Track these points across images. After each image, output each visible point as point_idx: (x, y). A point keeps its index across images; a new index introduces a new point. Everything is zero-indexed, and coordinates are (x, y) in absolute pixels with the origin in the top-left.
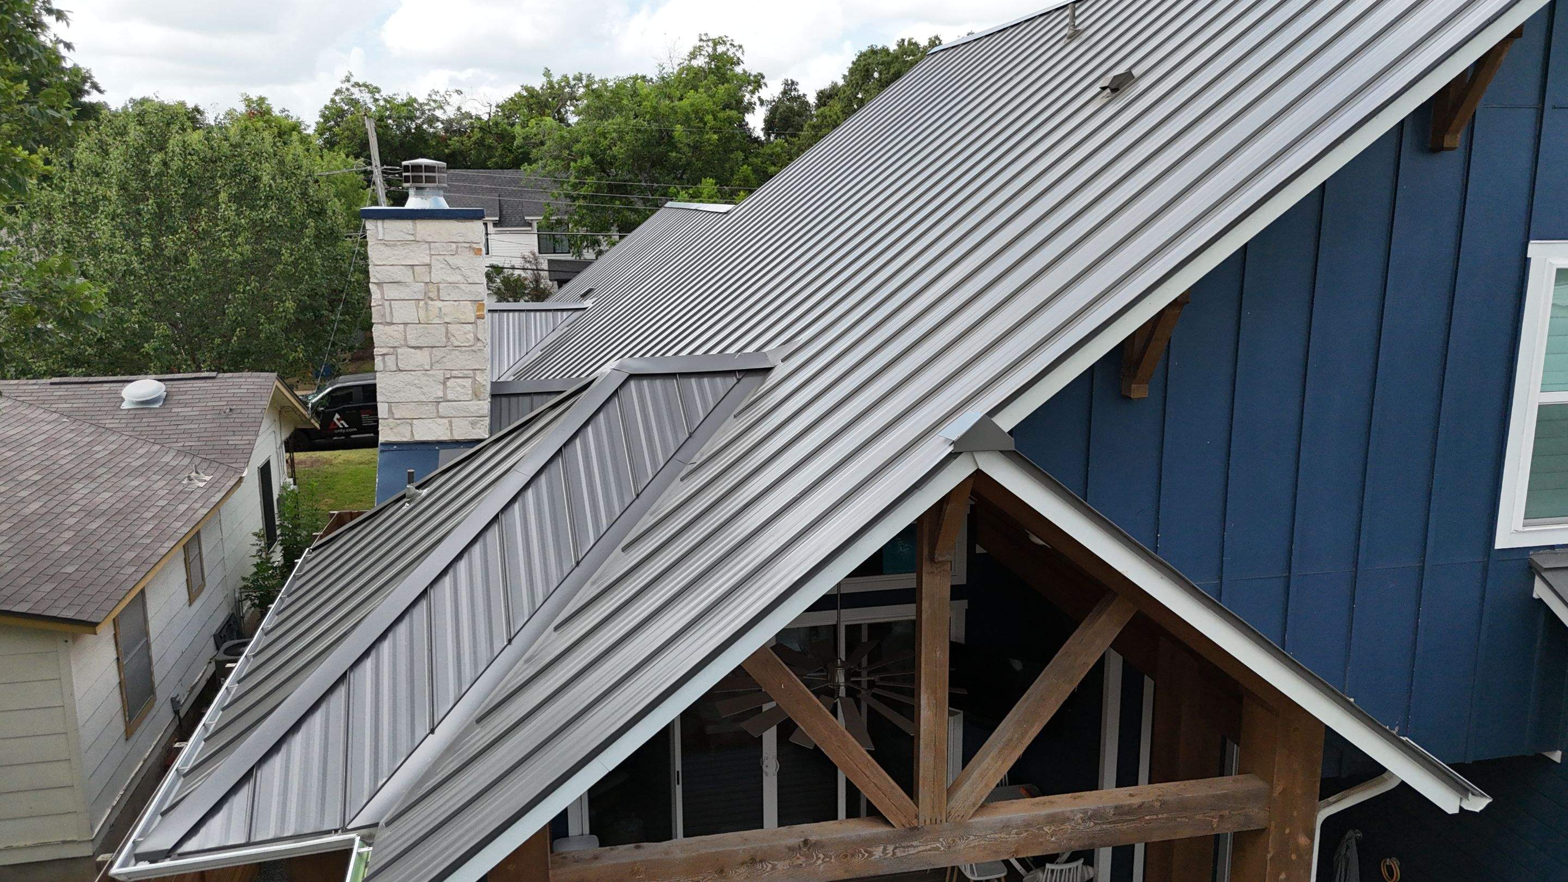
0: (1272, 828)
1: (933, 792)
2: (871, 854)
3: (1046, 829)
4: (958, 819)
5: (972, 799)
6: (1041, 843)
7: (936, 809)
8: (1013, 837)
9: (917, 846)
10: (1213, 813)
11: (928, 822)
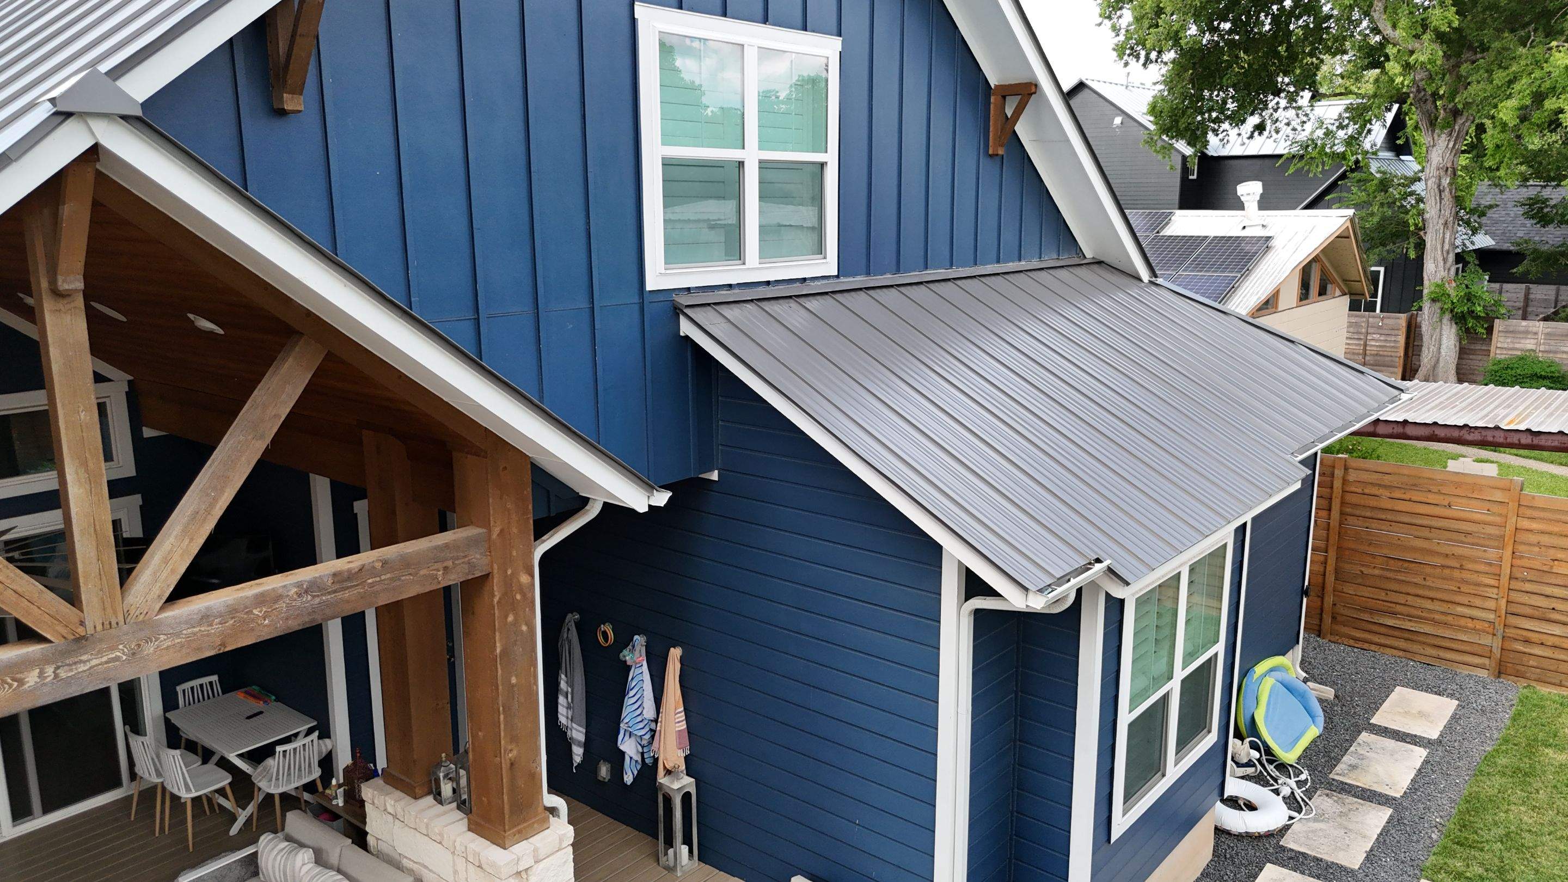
0: (495, 571)
1: (101, 590)
2: (21, 682)
3: (255, 612)
4: (141, 618)
5: (156, 591)
6: (253, 629)
7: (109, 611)
8: (216, 628)
9: (88, 661)
10: (436, 566)
11: (99, 628)
